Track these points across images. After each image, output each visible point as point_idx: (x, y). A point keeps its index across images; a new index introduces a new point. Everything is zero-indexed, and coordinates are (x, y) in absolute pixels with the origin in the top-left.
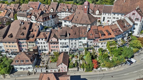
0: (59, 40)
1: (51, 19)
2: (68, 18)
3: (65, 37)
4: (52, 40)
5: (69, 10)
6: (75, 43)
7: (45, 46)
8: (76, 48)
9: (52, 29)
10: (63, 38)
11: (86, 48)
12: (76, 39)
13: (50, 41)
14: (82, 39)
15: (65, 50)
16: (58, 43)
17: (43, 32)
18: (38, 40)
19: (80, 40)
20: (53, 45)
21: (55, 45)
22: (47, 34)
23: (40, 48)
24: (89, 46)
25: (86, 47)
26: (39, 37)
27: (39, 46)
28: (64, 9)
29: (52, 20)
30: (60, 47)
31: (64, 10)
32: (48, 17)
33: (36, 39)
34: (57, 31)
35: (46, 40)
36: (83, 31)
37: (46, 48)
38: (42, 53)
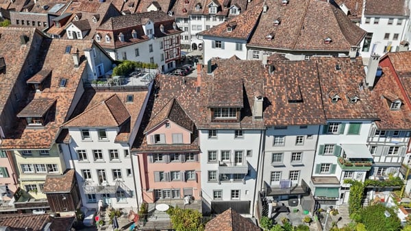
0: (203, 136)
1: (151, 41)
2: (234, 27)
3: (241, 118)
4: (158, 138)
5: (219, 9)
6: (296, 156)
7: (116, 174)
8: (295, 182)
9: (157, 76)
10: (230, 126)
11: (359, 184)
12: (303, 130)
13: (149, 139)
14: (342, 132)
15: (235, 193)
16: (192, 154)
17: (109, 89)
18: (75, 135)
19: (325, 139)
20: (164, 165)
21: (179, 165)
22: (130, 99)
23: (92, 184)
24: (376, 169)
25: (359, 176)
26: (80, 120)
27: (87, 174)
28: (199, 4)
29: (156, 42)
30: (204, 177)
31: (201, 8)
32: (139, 30)
33: (64, 132)
34: (189, 87)
35: (125, 136)
36: (341, 81)
37: (127, 183)
38: (104, 208)
